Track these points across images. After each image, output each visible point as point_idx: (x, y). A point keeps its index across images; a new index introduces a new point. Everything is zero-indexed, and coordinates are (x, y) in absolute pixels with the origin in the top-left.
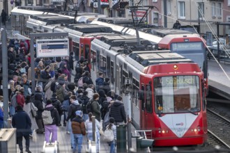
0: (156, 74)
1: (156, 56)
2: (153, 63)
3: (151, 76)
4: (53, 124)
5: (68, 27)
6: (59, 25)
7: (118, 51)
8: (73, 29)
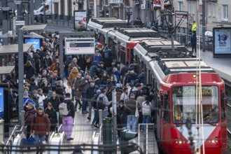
0: (175, 83)
1: (181, 64)
2: (173, 72)
3: (169, 85)
4: (68, 116)
5: (119, 31)
6: (112, 29)
7: (152, 58)
8: (123, 33)
